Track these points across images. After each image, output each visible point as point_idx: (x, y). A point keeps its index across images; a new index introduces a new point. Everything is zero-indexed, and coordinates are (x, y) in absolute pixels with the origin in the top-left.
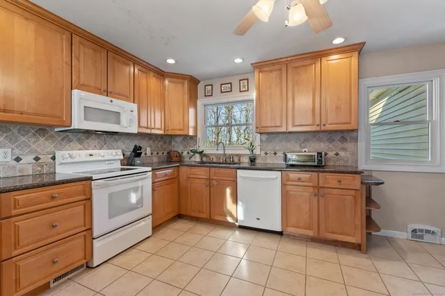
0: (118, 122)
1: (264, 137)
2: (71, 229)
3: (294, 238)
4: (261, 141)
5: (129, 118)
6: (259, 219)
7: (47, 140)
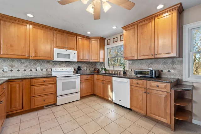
0: (69, 58)
1: (131, 62)
2: (50, 92)
3: (136, 113)
4: (129, 64)
5: (73, 56)
6: (120, 101)
7: (50, 64)
